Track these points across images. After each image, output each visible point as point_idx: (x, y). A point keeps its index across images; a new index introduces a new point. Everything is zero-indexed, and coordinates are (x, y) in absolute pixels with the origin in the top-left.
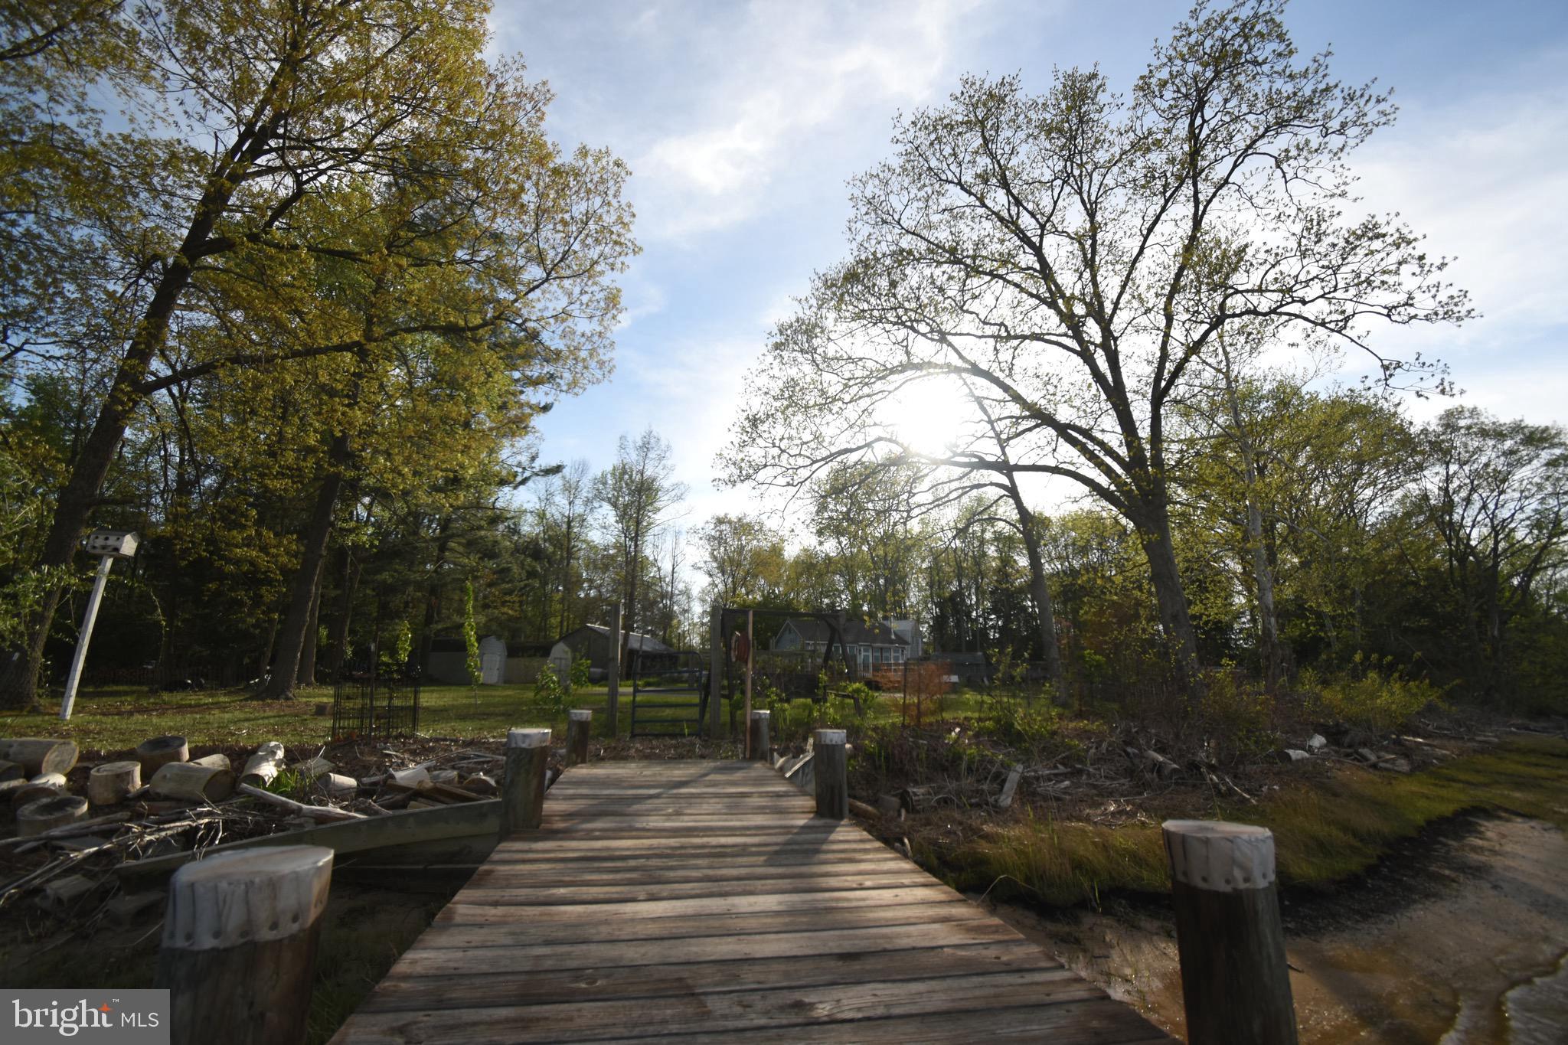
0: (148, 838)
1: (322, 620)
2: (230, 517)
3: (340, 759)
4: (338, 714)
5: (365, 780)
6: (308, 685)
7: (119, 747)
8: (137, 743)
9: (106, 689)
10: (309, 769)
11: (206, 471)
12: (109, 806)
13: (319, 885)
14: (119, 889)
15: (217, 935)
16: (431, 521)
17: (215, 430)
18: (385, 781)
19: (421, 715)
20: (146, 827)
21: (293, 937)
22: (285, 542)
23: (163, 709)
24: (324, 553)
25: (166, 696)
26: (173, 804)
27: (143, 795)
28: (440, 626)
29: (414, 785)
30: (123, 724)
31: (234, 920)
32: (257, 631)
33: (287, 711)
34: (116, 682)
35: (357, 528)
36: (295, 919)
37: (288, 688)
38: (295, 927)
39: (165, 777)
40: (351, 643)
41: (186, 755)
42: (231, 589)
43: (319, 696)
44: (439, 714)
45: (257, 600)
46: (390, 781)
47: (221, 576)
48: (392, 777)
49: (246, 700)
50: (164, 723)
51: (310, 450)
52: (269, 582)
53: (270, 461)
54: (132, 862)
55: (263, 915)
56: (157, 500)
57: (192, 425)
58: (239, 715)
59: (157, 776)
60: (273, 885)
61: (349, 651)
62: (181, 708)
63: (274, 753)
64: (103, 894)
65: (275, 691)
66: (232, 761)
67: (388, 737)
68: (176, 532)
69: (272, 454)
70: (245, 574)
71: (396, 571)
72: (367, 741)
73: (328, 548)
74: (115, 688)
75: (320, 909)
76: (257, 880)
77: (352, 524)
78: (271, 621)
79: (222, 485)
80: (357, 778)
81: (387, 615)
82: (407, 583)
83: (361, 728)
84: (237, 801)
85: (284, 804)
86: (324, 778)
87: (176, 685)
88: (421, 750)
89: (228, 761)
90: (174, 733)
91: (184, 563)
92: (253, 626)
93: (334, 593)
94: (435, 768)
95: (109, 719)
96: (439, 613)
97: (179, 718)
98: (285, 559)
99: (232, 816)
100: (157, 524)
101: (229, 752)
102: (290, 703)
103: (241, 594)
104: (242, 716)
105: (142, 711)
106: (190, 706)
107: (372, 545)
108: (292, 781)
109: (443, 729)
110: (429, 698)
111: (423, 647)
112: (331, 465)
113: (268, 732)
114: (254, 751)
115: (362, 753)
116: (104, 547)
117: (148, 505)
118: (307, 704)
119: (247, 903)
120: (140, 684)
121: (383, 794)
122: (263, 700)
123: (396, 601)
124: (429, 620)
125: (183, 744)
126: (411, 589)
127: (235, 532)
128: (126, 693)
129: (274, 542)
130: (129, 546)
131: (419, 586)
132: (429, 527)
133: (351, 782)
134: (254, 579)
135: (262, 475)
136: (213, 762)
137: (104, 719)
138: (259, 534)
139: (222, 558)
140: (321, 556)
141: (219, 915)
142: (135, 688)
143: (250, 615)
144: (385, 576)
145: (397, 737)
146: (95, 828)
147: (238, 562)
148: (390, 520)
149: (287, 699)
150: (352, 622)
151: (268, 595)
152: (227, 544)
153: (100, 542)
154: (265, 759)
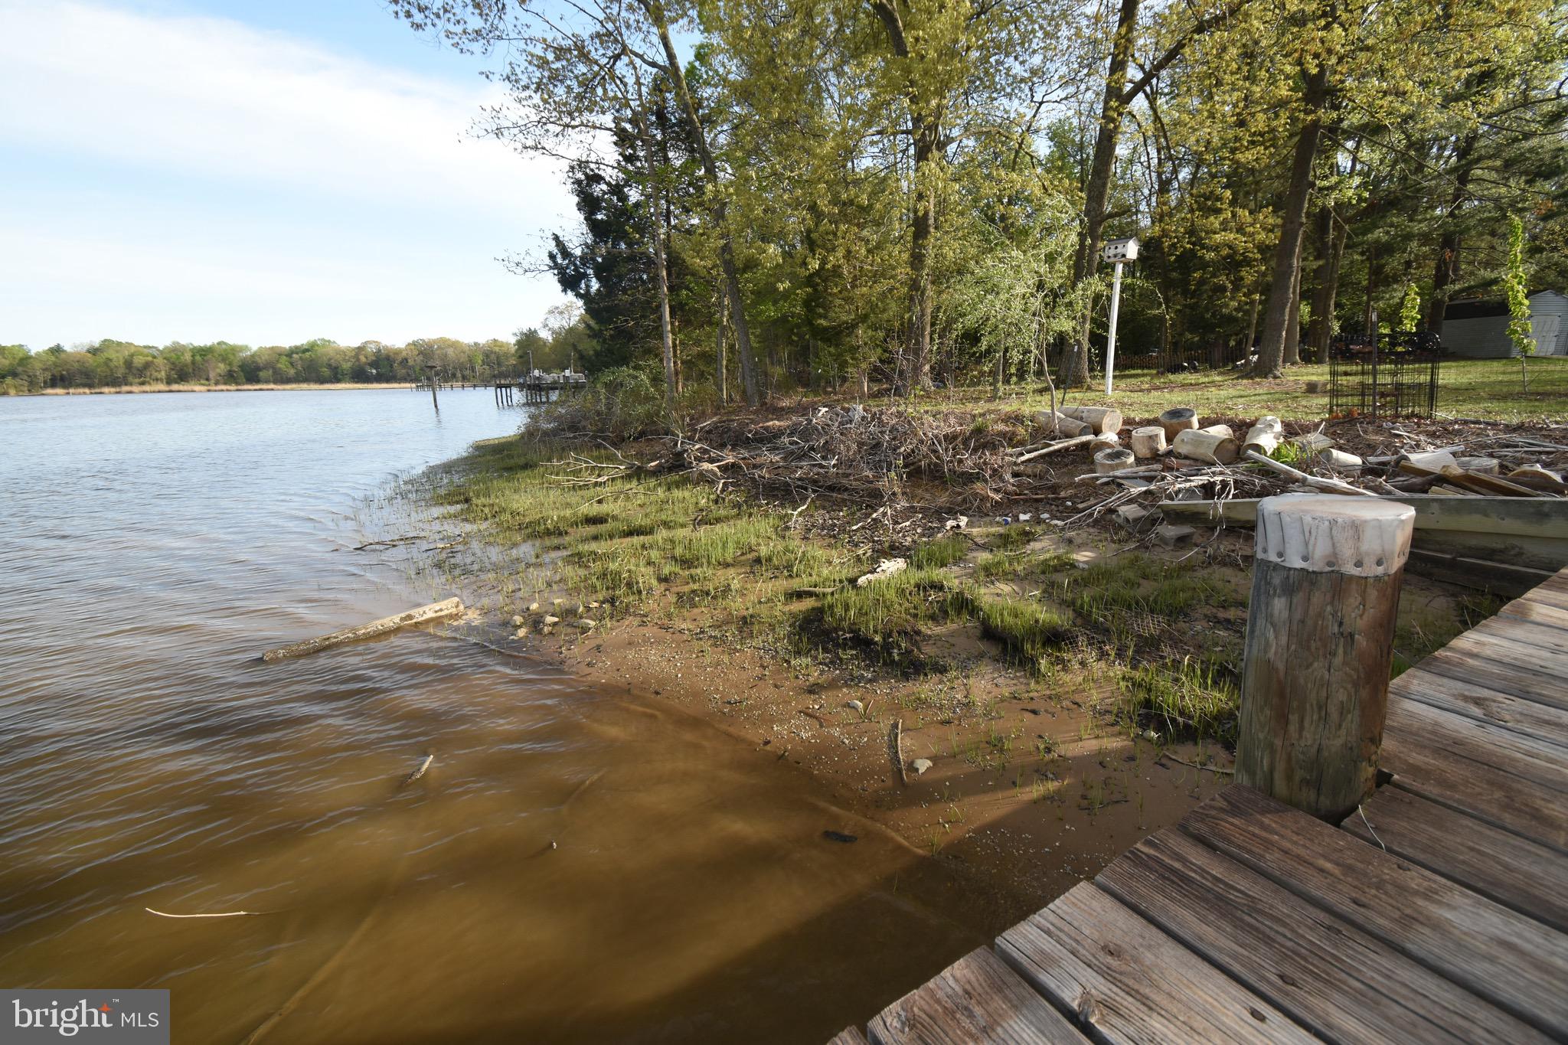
0: (1178, 486)
1: (1304, 296)
2: (1207, 205)
3: (1341, 436)
4: (1335, 393)
5: (1371, 459)
6: (1293, 364)
7: (1146, 416)
8: (1159, 413)
9: (1127, 372)
10: (1310, 443)
11: (1180, 165)
12: (1147, 459)
13: (1402, 538)
14: (1163, 519)
15: (1305, 559)
16: (1442, 148)
17: (1186, 117)
18: (1398, 462)
19: (1441, 394)
20: (1178, 477)
21: (1377, 578)
22: (1261, 217)
23: (1171, 387)
24: (1304, 220)
25: (1171, 377)
26: (1192, 462)
27: (1169, 453)
28: (1457, 287)
29: (1438, 470)
30: (1145, 398)
31: (1321, 550)
32: (1240, 315)
33: (1278, 389)
34: (1133, 368)
35: (1340, 182)
36: (1379, 563)
37: (1276, 366)
38: (1380, 570)
39: (1183, 440)
40: (1338, 318)
41: (1196, 425)
42: (1214, 275)
43: (1307, 374)
44: (1464, 392)
45: (1237, 284)
46: (1403, 462)
47: (1204, 265)
48: (1406, 458)
49: (1237, 378)
50: (1175, 399)
51: (1283, 103)
52: (1247, 262)
53: (1240, 132)
54: (1169, 502)
55: (1347, 552)
56: (1143, 207)
57: (1166, 120)
58: (1232, 392)
59: (1177, 439)
60: (1356, 528)
61: (1336, 327)
62: (1184, 386)
63: (1271, 426)
64: (1153, 521)
65: (1263, 370)
66: (1234, 431)
67: (1397, 416)
68: (1163, 230)
69: (1241, 123)
70: (1224, 258)
71: (1392, 225)
72: (1372, 419)
73: (1308, 215)
74: (1133, 372)
75: (1403, 560)
76: (1340, 520)
77: (1334, 179)
78: (1253, 302)
79: (1194, 175)
80: (1361, 455)
81: (1381, 279)
82: (1408, 237)
83: (1363, 405)
84: (1243, 465)
85: (1287, 472)
86: (1325, 453)
87: (1177, 369)
88: (1443, 433)
89: (1230, 431)
90: (1183, 406)
91: (1173, 258)
92: (1236, 309)
93: (1315, 265)
94: (1463, 454)
95: (1136, 395)
96: (1456, 270)
97: (1184, 394)
98: (1262, 236)
99: (1239, 477)
100: (1146, 228)
101: (1231, 423)
102: (1278, 381)
103: (1222, 279)
104: (1237, 393)
105: (1157, 388)
106: (1191, 384)
107: (1360, 199)
108: (1292, 453)
109: (1470, 411)
110: (1449, 375)
111: (1434, 313)
112: (1307, 112)
113: (1262, 407)
114: (1252, 424)
115: (1365, 432)
116: (1115, 256)
117: (1138, 211)
118: (1296, 382)
119: (1332, 538)
120: (1149, 368)
121: (1395, 475)
122: (1252, 378)
123: (1393, 263)
124: (1441, 280)
125: (1192, 416)
126: (1414, 244)
127: (1212, 218)
128: (1144, 375)
129: (1249, 220)
130: (1132, 250)
131: (1425, 239)
132: (1439, 157)
133: (1357, 460)
134: (1234, 262)
135: (1233, 151)
136: (1221, 431)
137: (1132, 394)
138: (1234, 215)
139: (1203, 247)
140: (1302, 224)
141: (1307, 544)
142: (1146, 371)
143: (1232, 298)
144: (1379, 234)
145: (1408, 417)
146: (1141, 474)
147: (1216, 248)
148: (1382, 162)
149: (1275, 377)
150: (1337, 295)
151: (1249, 276)
152: (1207, 233)
153: (1112, 252)
154: (1261, 431)
